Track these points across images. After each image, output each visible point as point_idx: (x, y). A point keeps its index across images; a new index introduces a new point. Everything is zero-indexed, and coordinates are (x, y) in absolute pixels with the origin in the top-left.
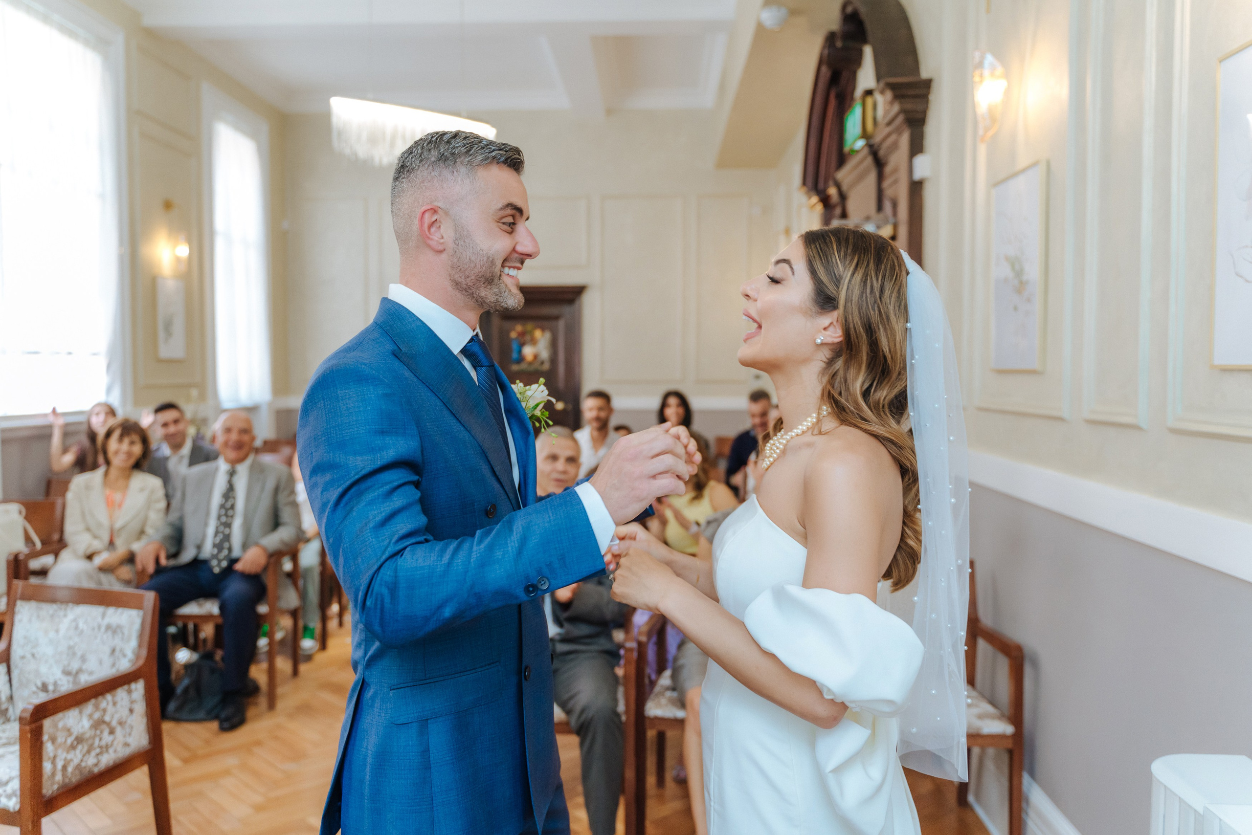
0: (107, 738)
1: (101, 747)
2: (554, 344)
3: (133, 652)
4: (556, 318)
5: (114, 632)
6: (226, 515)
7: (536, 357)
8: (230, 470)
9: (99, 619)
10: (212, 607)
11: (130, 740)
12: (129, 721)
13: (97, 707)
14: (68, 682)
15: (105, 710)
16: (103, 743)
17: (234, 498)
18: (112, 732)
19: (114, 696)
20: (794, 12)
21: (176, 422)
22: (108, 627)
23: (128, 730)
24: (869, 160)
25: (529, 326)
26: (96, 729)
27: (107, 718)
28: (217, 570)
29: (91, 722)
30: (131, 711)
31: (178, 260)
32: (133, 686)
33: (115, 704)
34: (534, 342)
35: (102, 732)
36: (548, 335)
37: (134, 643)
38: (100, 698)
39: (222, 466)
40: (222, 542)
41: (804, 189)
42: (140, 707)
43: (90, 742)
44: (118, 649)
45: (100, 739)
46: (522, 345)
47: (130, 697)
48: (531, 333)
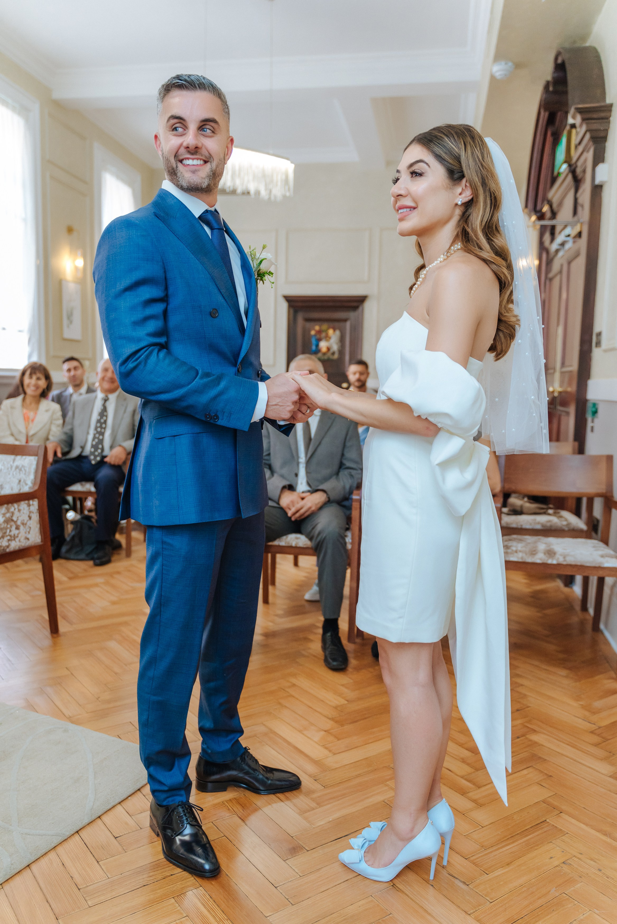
0: (14, 532)
1: (10, 536)
2: (342, 340)
3: (32, 483)
4: (345, 320)
5: (20, 470)
6: (101, 427)
7: (329, 349)
8: (104, 397)
9: (11, 463)
10: (90, 487)
11: (29, 536)
12: (28, 523)
13: (8, 510)
15: (13, 513)
16: (12, 534)
17: (106, 416)
18: (17, 528)
19: (19, 506)
20: (518, 66)
21: (76, 368)
22: (17, 467)
23: (28, 530)
24: (570, 177)
25: (325, 326)
26: (7, 524)
27: (15, 518)
28: (93, 462)
29: (4, 519)
30: (30, 518)
31: (76, 268)
32: (31, 502)
33: (19, 511)
35: (11, 526)
36: (338, 332)
37: (32, 477)
38: (10, 505)
40: (97, 444)
41: (527, 210)
42: (36, 517)
43: (4, 531)
44: (22, 481)
45: (10, 531)
46: (319, 340)
47: (29, 509)
48: (326, 331)
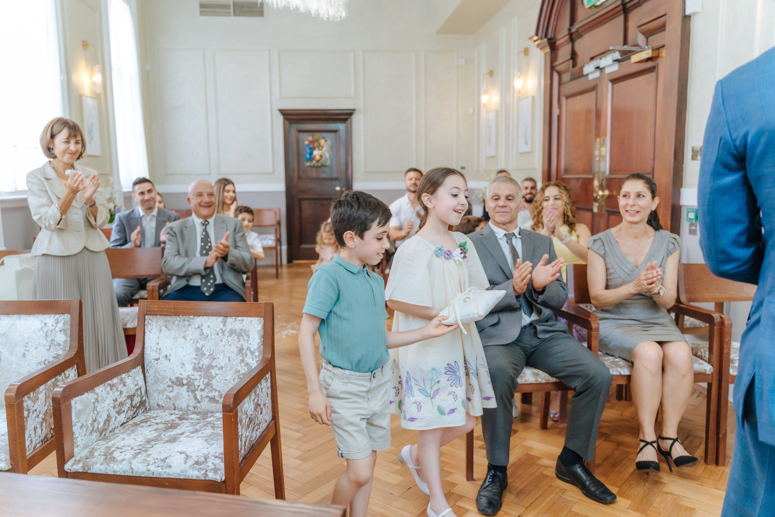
0: (260, 418)
1: (257, 424)
2: (333, 149)
3: (259, 350)
4: (336, 131)
7: (322, 157)
8: (203, 222)
11: (266, 417)
12: (267, 403)
13: (255, 393)
14: (200, 375)
15: (258, 396)
16: (258, 421)
17: (210, 242)
18: (261, 412)
19: (261, 385)
21: (150, 191)
22: (232, 332)
23: (266, 410)
25: (317, 137)
26: (256, 410)
27: (260, 402)
28: (207, 294)
29: (254, 405)
30: (267, 395)
31: (95, 84)
32: (267, 376)
33: (262, 390)
34: (320, 147)
35: (258, 413)
36: (329, 143)
38: (256, 387)
39: (197, 221)
45: (257, 418)
46: (312, 149)
47: (267, 384)
48: (317, 141)
